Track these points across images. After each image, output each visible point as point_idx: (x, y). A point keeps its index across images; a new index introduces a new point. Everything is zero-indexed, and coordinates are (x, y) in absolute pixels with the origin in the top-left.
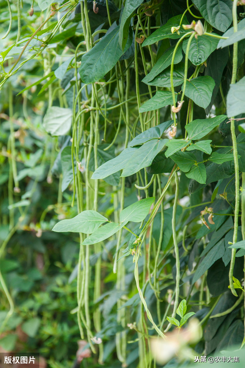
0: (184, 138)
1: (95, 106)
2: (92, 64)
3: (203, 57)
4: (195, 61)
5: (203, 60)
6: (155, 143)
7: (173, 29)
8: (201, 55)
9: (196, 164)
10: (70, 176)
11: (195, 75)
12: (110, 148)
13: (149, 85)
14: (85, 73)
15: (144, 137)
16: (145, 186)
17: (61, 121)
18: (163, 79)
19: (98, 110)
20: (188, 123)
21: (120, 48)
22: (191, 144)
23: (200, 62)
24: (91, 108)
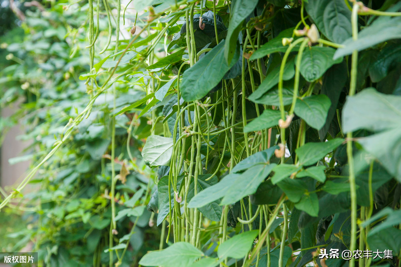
0: (294, 163)
1: (197, 130)
2: (193, 81)
3: (318, 72)
4: (309, 77)
5: (318, 76)
6: (261, 168)
7: (285, 41)
8: (315, 71)
9: (307, 194)
10: (167, 210)
11: (309, 93)
12: (212, 179)
13: (257, 102)
14: (186, 90)
15: (249, 162)
16: (249, 219)
17: (161, 151)
18: (272, 97)
19: (200, 135)
20: (299, 146)
21: (225, 63)
22: (302, 170)
23: (314, 78)
24: (193, 132)
